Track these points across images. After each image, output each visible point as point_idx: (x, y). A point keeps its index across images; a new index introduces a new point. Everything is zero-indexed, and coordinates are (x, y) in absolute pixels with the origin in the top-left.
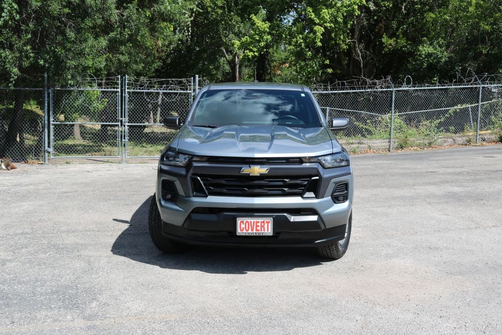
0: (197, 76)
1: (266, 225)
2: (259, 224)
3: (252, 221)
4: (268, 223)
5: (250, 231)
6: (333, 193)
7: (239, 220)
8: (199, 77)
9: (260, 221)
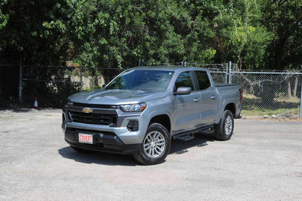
0: (230, 62)
1: (90, 138)
2: (87, 137)
3: (85, 135)
4: (91, 137)
5: (84, 141)
6: (128, 125)
7: (80, 135)
8: (232, 63)
9: (88, 136)
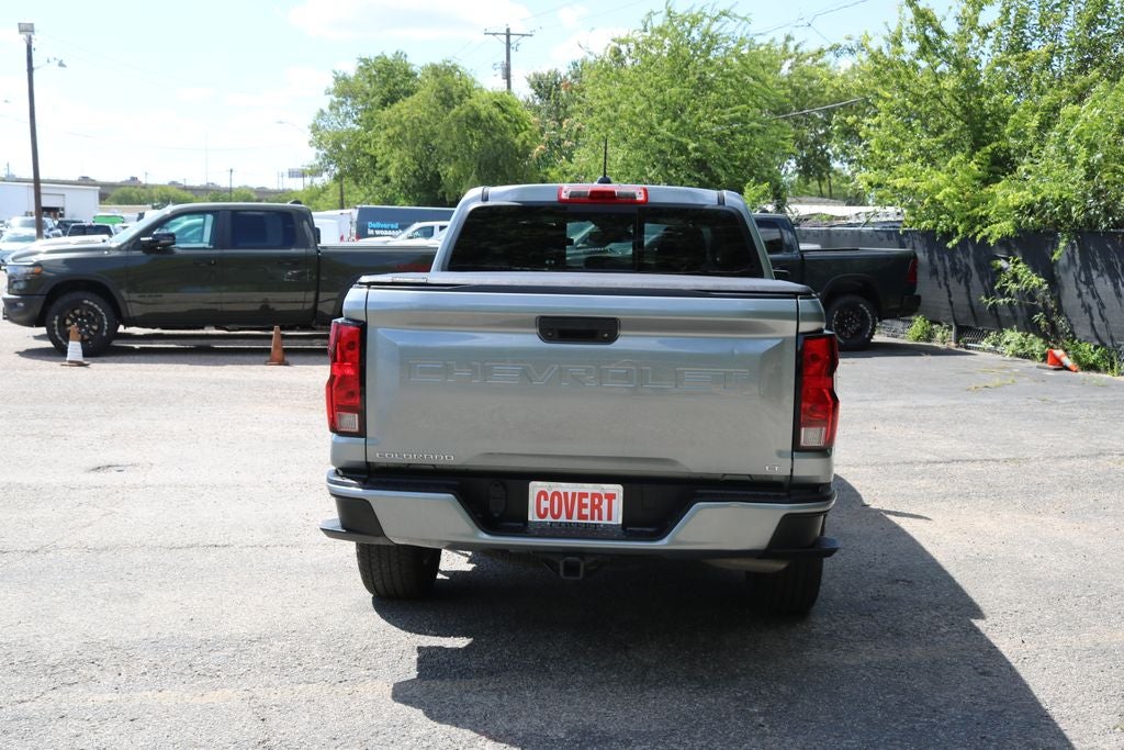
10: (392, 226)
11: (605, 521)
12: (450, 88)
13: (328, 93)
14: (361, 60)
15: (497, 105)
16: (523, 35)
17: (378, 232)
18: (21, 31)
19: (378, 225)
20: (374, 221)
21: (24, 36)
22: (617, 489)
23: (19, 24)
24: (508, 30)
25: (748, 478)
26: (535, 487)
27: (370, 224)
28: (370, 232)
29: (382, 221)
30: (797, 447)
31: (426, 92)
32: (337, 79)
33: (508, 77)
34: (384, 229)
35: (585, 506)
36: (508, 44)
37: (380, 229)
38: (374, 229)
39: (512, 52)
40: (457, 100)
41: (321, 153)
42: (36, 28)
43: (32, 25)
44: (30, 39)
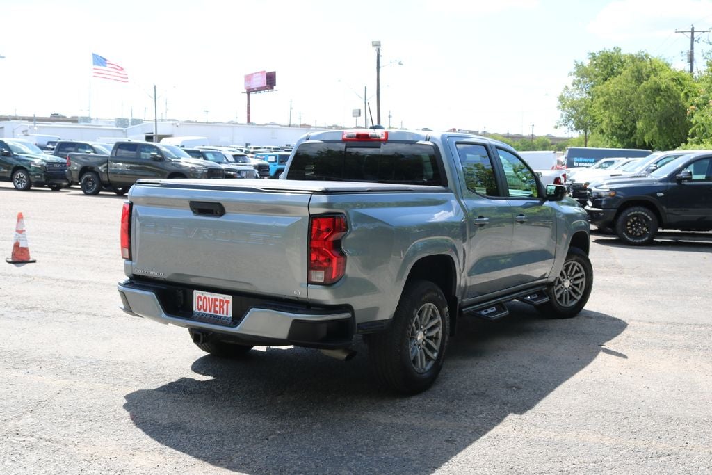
10: (590, 160)
11: (225, 315)
12: (642, 69)
13: (570, 74)
14: (591, 54)
15: (673, 80)
16: (704, 32)
17: (580, 164)
18: (373, 46)
19: (581, 159)
20: (578, 157)
21: (375, 48)
22: (229, 298)
23: (373, 42)
24: (693, 29)
25: (296, 299)
26: (197, 293)
27: (576, 159)
28: (575, 164)
29: (584, 157)
30: (310, 282)
31: (627, 72)
32: (577, 66)
33: (691, 60)
34: (585, 162)
35: (216, 306)
36: (692, 38)
37: (582, 162)
38: (579, 162)
39: (695, 43)
40: (645, 77)
41: (565, 113)
42: (381, 43)
43: (379, 42)
44: (379, 50)
